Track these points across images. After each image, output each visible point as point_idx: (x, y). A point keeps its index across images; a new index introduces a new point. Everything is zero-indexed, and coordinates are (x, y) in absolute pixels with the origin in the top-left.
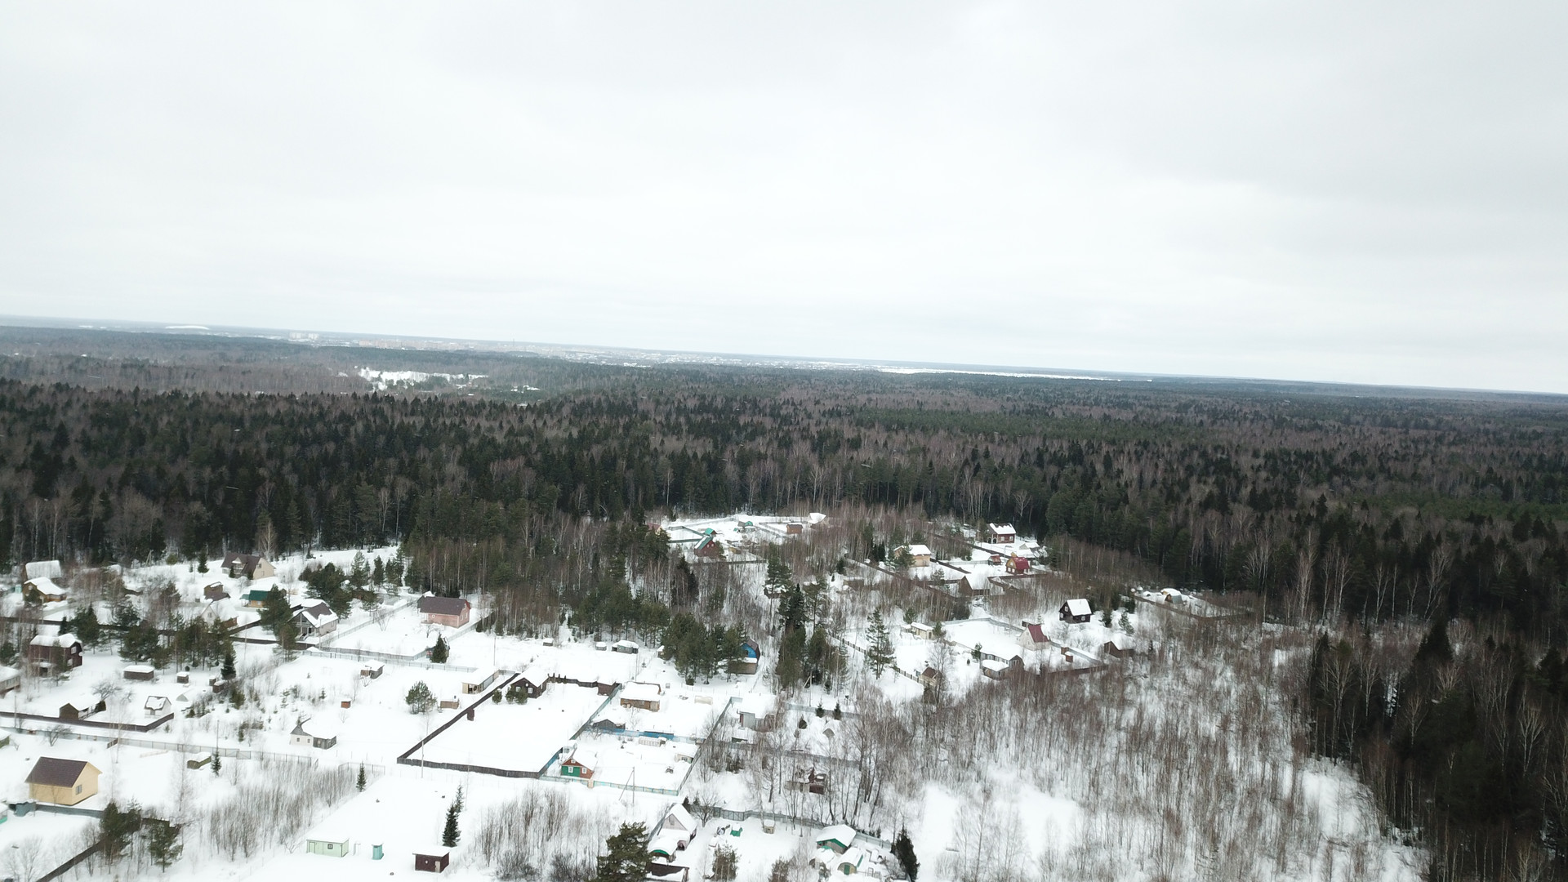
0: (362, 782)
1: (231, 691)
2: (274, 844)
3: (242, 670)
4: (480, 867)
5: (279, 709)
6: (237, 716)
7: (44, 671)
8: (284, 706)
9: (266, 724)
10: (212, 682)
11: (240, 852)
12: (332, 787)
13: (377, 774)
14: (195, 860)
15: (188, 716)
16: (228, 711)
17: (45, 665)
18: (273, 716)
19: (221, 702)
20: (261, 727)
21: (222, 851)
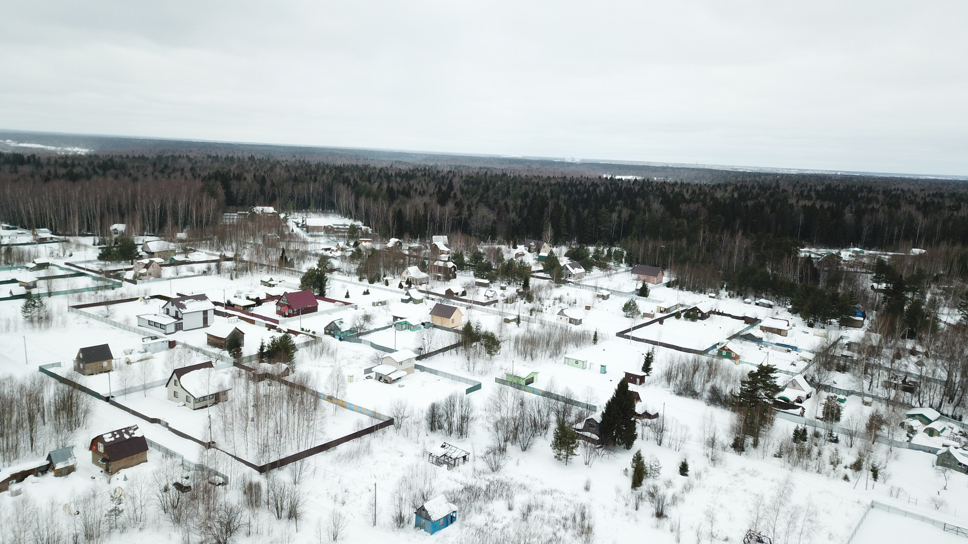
0: (595, 340)
1: (527, 294)
2: (546, 357)
3: (533, 286)
4: (663, 387)
5: (551, 305)
6: (529, 306)
7: (439, 278)
8: (554, 304)
9: (544, 310)
10: (517, 291)
11: (529, 358)
12: (579, 339)
13: (604, 339)
14: (506, 357)
15: (505, 303)
16: (525, 303)
17: (439, 275)
18: (548, 308)
19: (522, 299)
20: (542, 312)
21: (520, 356)
